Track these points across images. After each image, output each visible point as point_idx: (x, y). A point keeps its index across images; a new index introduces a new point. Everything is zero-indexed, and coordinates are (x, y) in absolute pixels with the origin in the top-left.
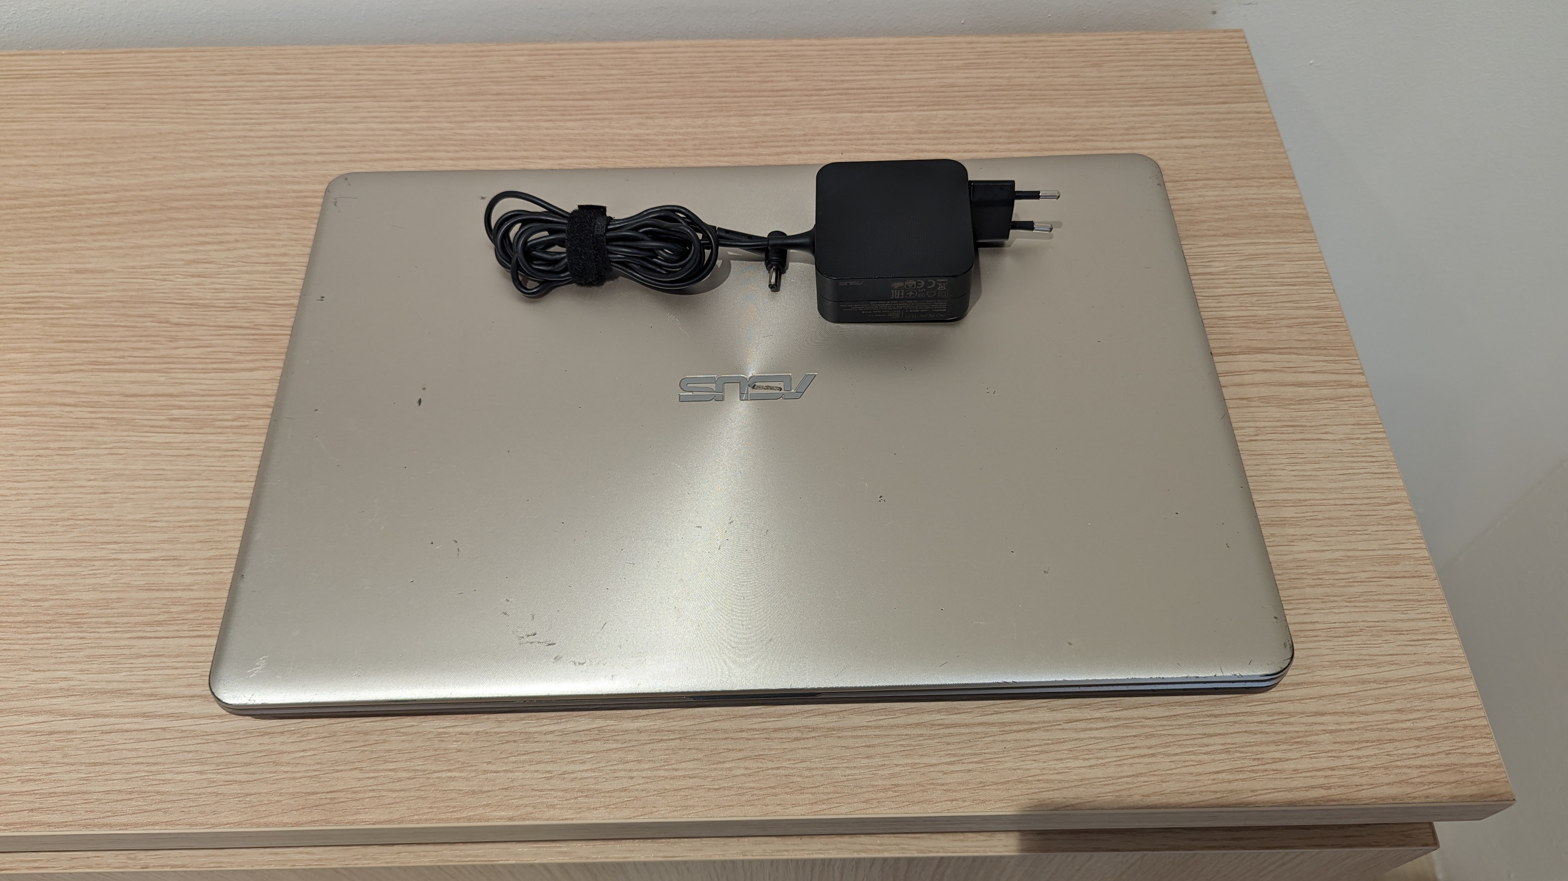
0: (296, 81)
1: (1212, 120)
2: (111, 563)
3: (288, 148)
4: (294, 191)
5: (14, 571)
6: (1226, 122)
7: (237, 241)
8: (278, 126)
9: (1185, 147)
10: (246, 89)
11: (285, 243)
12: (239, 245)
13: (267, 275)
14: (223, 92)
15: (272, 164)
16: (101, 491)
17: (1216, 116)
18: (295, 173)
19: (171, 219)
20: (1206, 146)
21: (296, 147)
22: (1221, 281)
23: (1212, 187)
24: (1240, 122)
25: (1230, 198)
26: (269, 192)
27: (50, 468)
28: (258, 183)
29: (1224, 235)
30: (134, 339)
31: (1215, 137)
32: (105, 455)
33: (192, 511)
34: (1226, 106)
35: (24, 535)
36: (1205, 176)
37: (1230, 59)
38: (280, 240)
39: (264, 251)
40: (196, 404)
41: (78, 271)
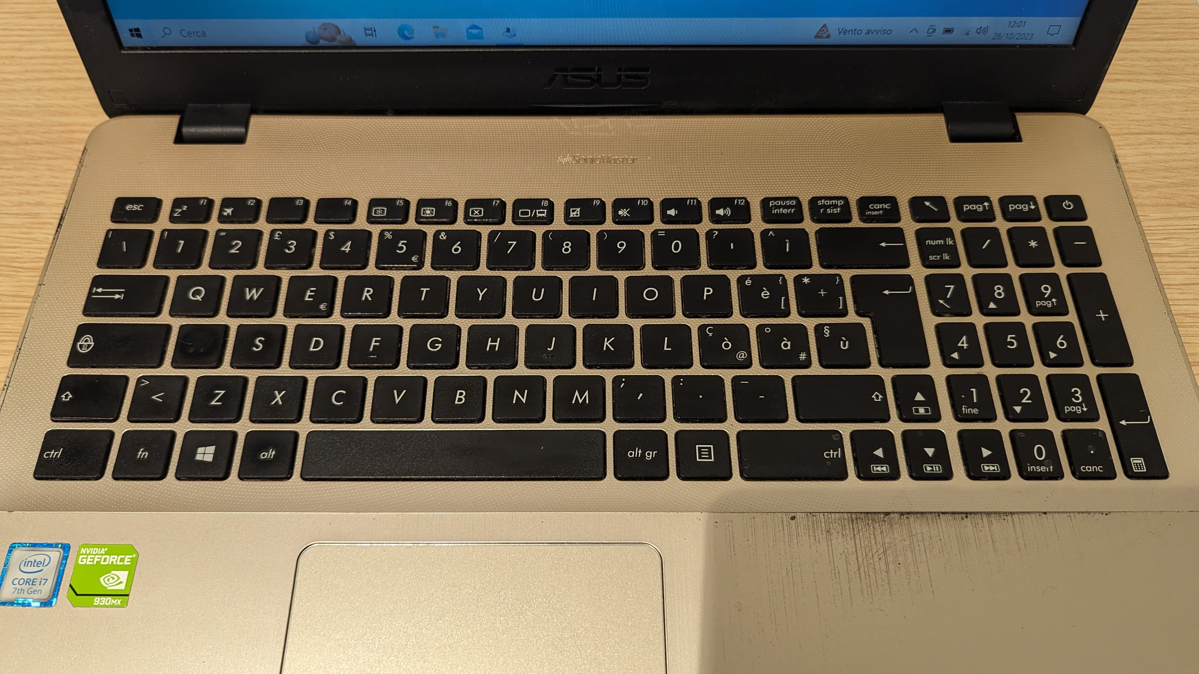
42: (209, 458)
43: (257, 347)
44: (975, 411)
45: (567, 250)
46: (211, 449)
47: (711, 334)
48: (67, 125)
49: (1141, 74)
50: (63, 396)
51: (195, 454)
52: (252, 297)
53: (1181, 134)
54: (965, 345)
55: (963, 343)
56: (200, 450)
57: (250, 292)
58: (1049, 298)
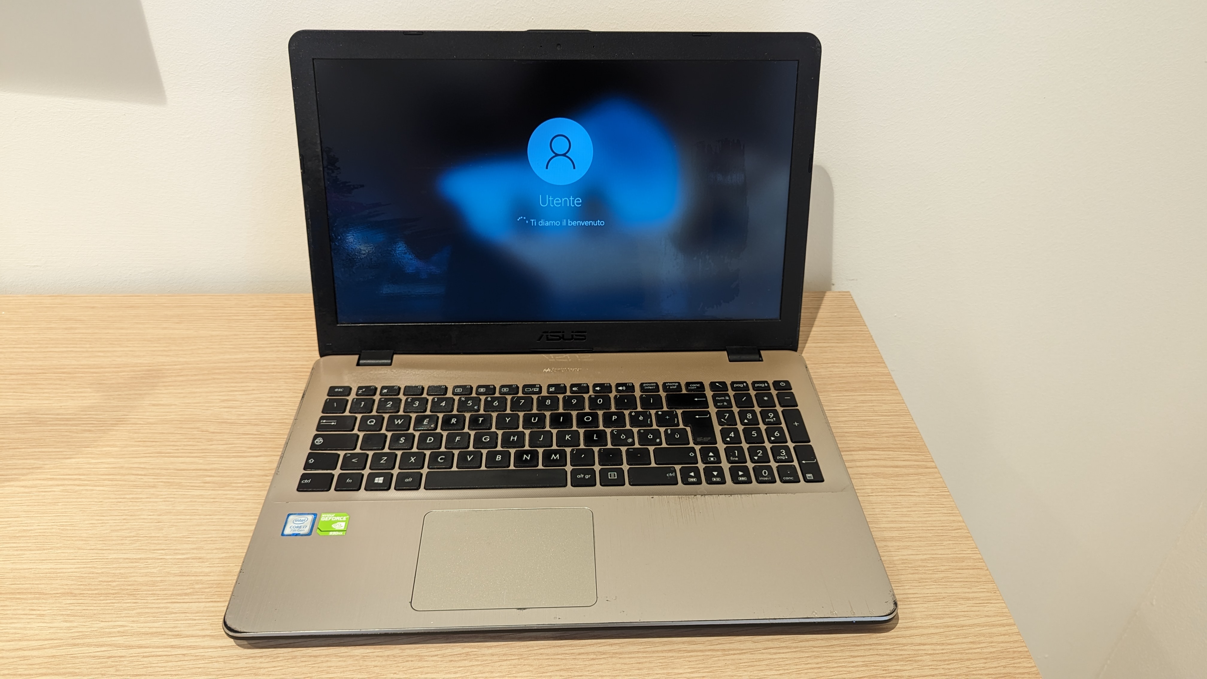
0: (295, 310)
1: (834, 334)
2: (159, 561)
3: (288, 343)
4: (290, 365)
5: (95, 565)
6: (843, 335)
7: (253, 390)
8: (283, 333)
9: (820, 347)
10: (266, 314)
11: (283, 391)
12: (255, 392)
13: (271, 407)
14: (251, 315)
15: (278, 351)
16: (156, 521)
17: (837, 332)
18: (291, 356)
19: (214, 379)
20: (832, 347)
21: (293, 343)
22: (846, 414)
23: (837, 367)
24: (851, 335)
25: (848, 372)
26: (275, 365)
27: (125, 508)
28: (269, 361)
29: (846, 391)
30: (185, 440)
31: (837, 343)
32: (161, 501)
33: (213, 532)
34: (842, 327)
35: (104, 545)
36: (832, 361)
37: (843, 305)
38: (280, 389)
39: (270, 395)
40: (221, 474)
41: (154, 405)
42: (381, 482)
43: (402, 441)
44: (737, 459)
45: (548, 403)
46: (382, 478)
47: (616, 433)
48: (294, 365)
49: (830, 340)
50: (310, 461)
51: (374, 480)
52: (398, 423)
53: (848, 363)
54: (733, 436)
55: (732, 434)
56: (377, 479)
57: (397, 421)
58: (773, 418)
